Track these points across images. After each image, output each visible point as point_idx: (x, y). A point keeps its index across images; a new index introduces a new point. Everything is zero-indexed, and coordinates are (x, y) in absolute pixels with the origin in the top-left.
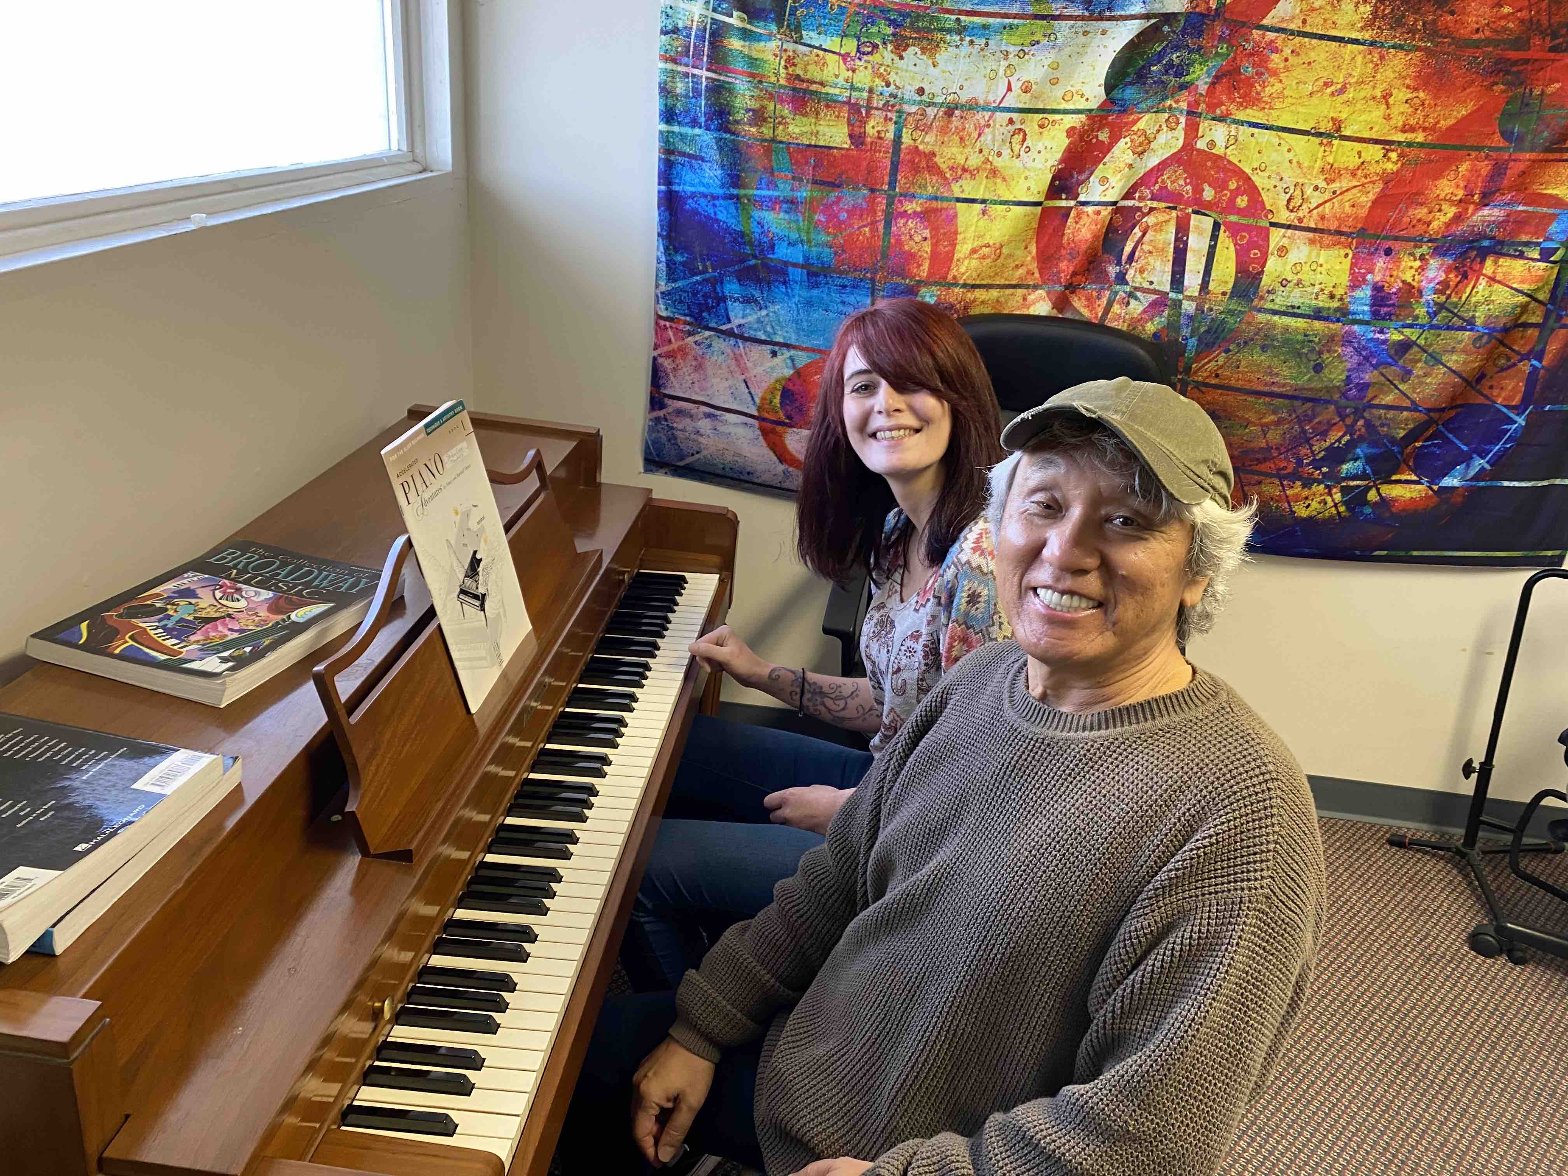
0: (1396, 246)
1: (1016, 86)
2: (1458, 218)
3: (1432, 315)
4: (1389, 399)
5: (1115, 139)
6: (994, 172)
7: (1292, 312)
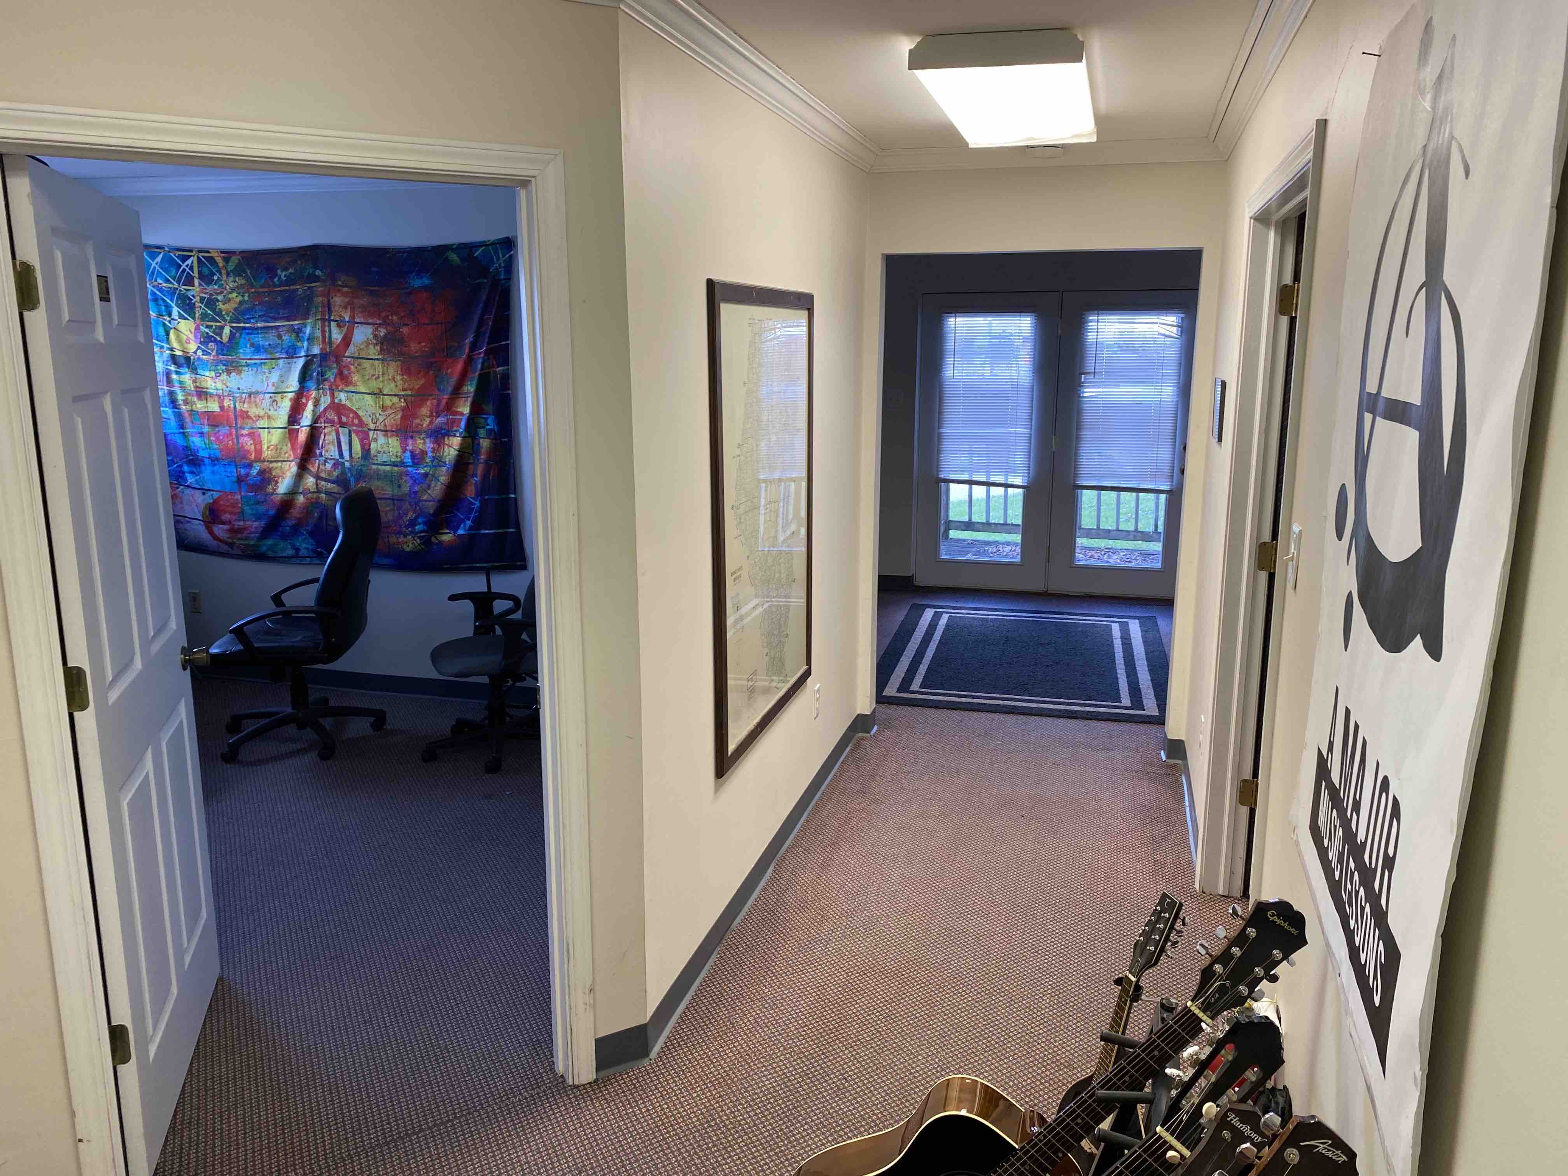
0: (414, 434)
1: (270, 384)
2: (431, 422)
3: (432, 461)
4: (425, 497)
5: (308, 401)
6: (269, 417)
7: (384, 464)
